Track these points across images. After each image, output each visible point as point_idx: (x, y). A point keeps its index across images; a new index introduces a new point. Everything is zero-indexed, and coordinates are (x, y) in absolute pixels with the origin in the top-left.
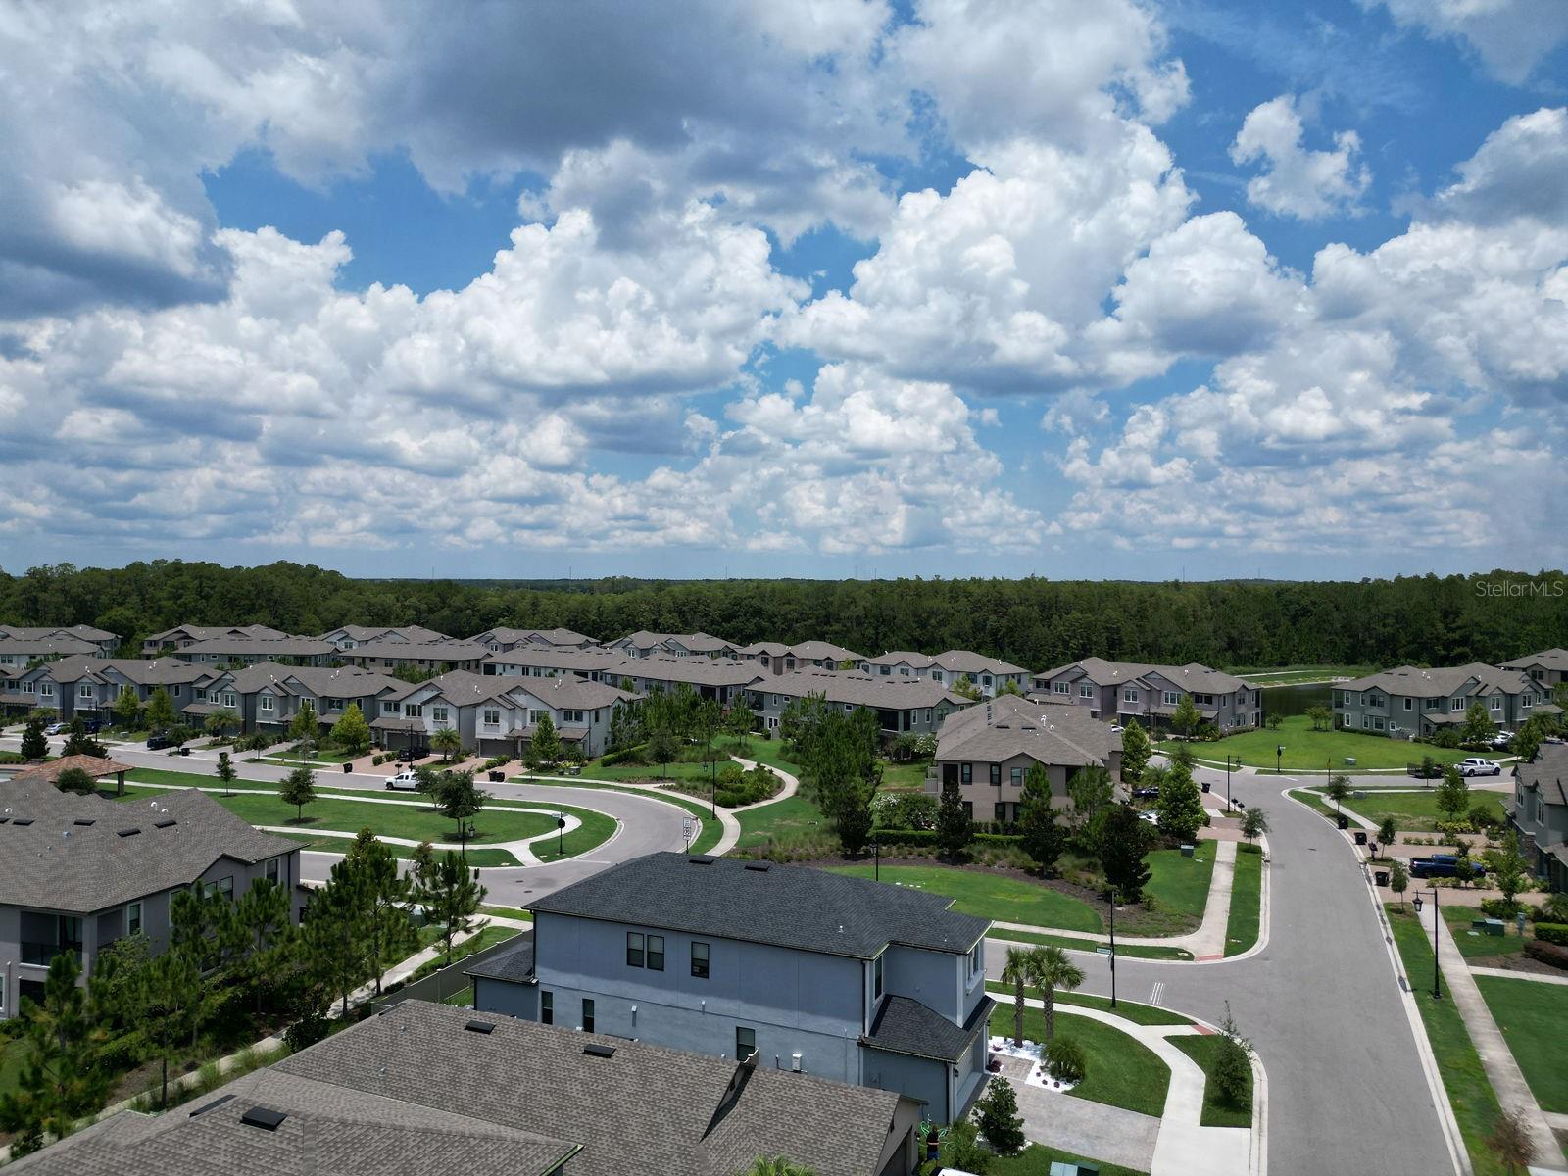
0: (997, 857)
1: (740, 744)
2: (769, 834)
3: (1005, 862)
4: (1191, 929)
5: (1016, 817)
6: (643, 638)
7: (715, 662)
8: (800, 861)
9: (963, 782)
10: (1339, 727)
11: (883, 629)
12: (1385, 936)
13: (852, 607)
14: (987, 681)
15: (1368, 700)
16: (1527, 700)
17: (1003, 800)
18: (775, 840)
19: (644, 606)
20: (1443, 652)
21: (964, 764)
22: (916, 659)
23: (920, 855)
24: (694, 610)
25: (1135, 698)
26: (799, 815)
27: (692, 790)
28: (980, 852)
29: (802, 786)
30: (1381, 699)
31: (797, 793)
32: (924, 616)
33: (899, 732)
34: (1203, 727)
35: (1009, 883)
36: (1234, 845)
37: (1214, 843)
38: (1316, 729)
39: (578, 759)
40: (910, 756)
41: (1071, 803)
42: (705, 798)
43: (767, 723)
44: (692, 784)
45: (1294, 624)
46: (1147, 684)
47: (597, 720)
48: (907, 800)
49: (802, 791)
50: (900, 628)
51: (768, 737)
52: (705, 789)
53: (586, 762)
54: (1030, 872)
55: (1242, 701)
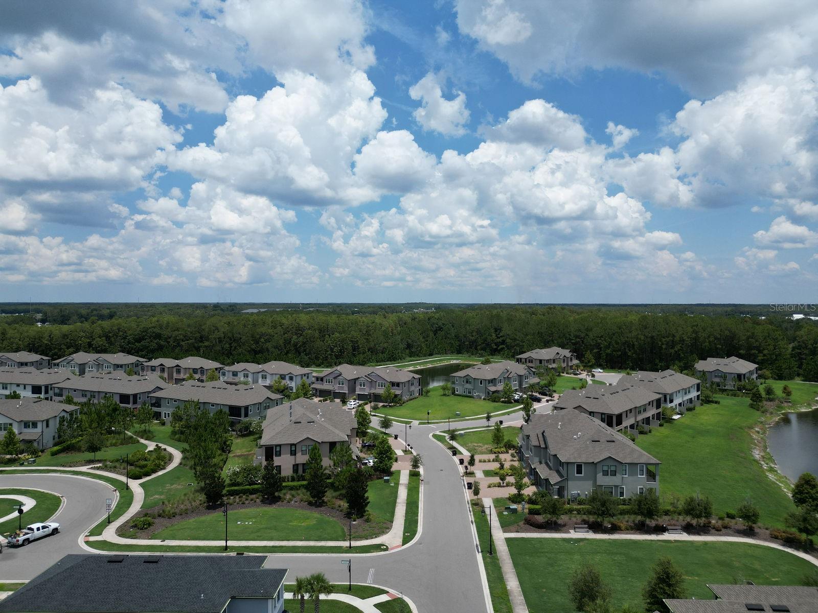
0: (293, 496)
1: (145, 431)
2: (162, 497)
3: (298, 498)
4: (388, 530)
5: (304, 471)
6: (81, 357)
7: (130, 378)
8: (181, 515)
9: (276, 456)
10: (453, 393)
11: (234, 345)
12: (470, 520)
13: (216, 332)
14: (291, 379)
15: (465, 381)
16: (527, 378)
17: (297, 463)
18: (166, 502)
19: (82, 334)
20: (495, 347)
21: (276, 446)
22: (252, 367)
23: (252, 500)
24: (116, 335)
25: (364, 386)
26: (182, 479)
27: (113, 469)
28: (285, 494)
29: (183, 458)
30: (470, 381)
31: (181, 464)
32: (258, 336)
33: (242, 419)
34: (395, 399)
35: (299, 512)
36: (408, 472)
37: (399, 472)
38: (444, 395)
39: (34, 453)
40: (249, 432)
41: (332, 463)
42: (121, 474)
43: (163, 415)
44: (114, 465)
45: (435, 335)
46: (369, 378)
47: (47, 426)
48: (245, 469)
49: (184, 462)
50: (244, 344)
51: (163, 424)
52: (122, 467)
53: (40, 454)
54: (310, 504)
55: (412, 384)
